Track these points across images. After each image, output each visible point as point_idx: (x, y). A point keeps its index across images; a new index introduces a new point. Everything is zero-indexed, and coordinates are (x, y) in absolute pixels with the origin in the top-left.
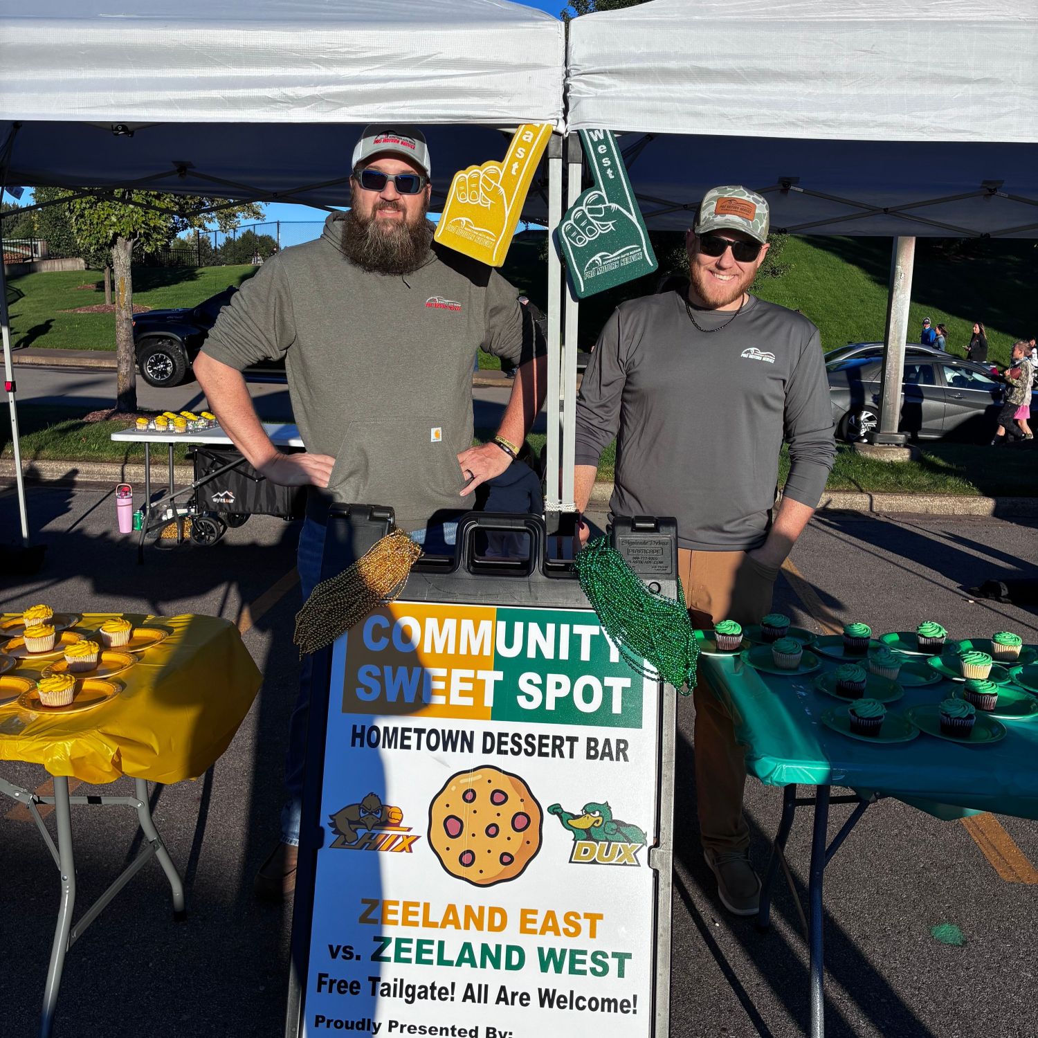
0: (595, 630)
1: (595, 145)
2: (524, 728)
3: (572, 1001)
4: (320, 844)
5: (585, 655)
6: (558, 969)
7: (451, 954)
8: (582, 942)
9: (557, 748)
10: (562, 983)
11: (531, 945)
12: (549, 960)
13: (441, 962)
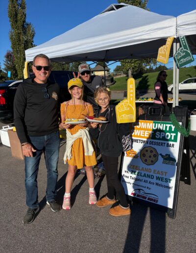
0: (170, 125)
1: (181, 39)
2: (156, 141)
3: (161, 186)
4: (124, 155)
5: (168, 129)
6: (159, 180)
7: (142, 175)
8: (164, 176)
9: (162, 144)
10: (160, 182)
11: (155, 175)
12: (158, 178)
13: (141, 176)
